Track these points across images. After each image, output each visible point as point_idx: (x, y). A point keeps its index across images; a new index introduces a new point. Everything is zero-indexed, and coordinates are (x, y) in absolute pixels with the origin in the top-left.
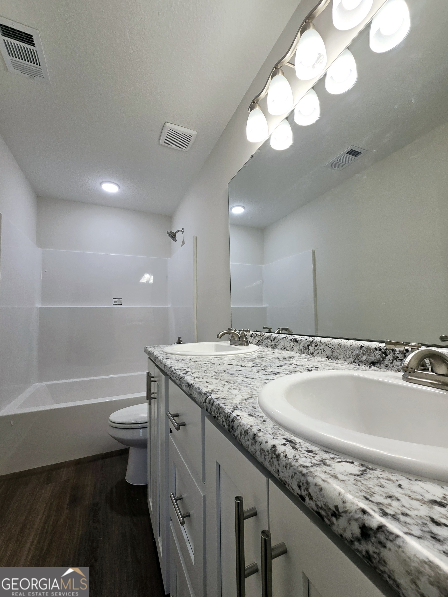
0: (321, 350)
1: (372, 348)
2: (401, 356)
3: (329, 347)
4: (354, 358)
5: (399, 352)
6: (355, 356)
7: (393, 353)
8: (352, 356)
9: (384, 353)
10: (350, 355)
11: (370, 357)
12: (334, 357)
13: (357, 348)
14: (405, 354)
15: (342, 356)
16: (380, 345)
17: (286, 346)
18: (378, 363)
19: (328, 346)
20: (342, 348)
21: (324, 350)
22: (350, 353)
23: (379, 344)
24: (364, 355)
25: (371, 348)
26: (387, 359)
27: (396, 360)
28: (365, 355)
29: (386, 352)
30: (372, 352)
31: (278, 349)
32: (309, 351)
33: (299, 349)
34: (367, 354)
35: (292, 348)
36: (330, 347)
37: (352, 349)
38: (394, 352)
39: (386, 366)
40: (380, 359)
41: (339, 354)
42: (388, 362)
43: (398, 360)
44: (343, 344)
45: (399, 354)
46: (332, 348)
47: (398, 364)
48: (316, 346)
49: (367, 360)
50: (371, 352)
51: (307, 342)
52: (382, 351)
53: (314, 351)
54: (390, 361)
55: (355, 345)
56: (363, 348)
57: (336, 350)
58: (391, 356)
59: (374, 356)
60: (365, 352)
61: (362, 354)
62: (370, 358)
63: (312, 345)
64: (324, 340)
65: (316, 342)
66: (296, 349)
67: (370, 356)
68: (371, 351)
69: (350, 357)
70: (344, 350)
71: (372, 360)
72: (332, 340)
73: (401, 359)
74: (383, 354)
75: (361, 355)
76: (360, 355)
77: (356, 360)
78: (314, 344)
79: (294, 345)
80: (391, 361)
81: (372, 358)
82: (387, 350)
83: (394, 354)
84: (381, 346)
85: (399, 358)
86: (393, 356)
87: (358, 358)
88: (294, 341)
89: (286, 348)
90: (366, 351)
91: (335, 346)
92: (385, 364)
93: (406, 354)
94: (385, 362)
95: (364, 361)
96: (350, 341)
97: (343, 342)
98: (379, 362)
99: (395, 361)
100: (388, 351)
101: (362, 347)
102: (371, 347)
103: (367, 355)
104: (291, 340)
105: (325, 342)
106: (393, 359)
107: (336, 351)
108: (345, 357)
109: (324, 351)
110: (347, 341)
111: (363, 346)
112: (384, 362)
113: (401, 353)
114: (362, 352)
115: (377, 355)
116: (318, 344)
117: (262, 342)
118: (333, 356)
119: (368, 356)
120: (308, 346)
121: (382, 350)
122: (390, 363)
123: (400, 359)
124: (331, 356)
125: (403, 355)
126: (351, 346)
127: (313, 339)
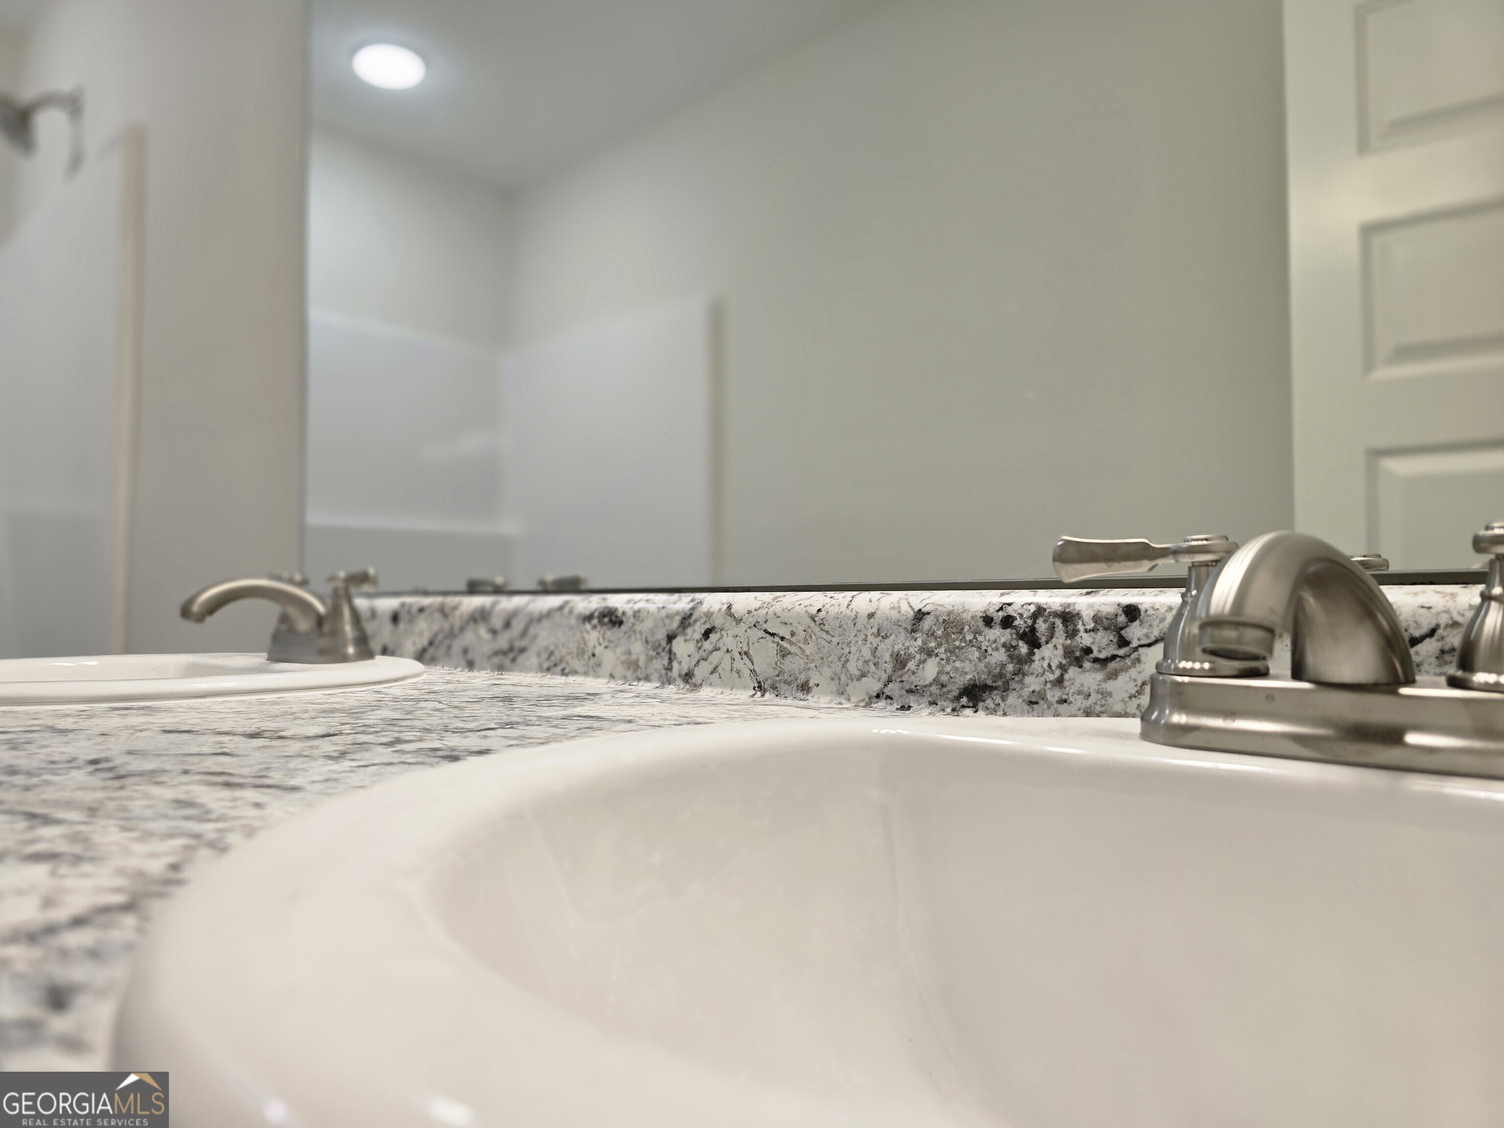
0: (728, 651)
1: (967, 617)
2: (1105, 642)
3: (766, 631)
4: (885, 677)
5: (1091, 626)
6: (889, 667)
7: (1067, 632)
8: (873, 668)
9: (1022, 636)
10: (866, 662)
11: (958, 664)
12: (789, 679)
13: (897, 623)
14: (1123, 632)
15: (827, 672)
16: (1006, 599)
17: (564, 651)
18: (996, 688)
19: (765, 626)
20: (827, 632)
21: (745, 649)
22: (867, 653)
23: (1002, 595)
24: (930, 653)
25: (964, 615)
26: (1034, 665)
27: (1081, 667)
28: (937, 655)
29: (1033, 630)
30: (969, 637)
31: (525, 670)
32: (675, 664)
33: (624, 658)
34: (942, 650)
35: (594, 655)
36: (773, 635)
37: (875, 630)
38: (1071, 627)
39: (1033, 700)
40: (1003, 666)
41: (812, 665)
42: (1042, 679)
43: (1087, 665)
44: (834, 611)
45: (1092, 633)
46: (782, 639)
47: (1086, 685)
48: (707, 634)
49: (944, 678)
50: (963, 639)
51: (667, 621)
52: (1015, 627)
53: (694, 662)
54: (1053, 672)
55: (888, 612)
56: (927, 623)
57: (802, 645)
58: (1055, 647)
59: (977, 654)
60: (936, 638)
61: (922, 650)
62: (956, 669)
63: (689, 631)
64: (743, 602)
65: (709, 615)
66: (609, 659)
67: (957, 657)
68: (961, 631)
69: (863, 675)
70: (835, 640)
71: (968, 677)
72: (785, 596)
73: (1102, 656)
74: (1021, 643)
75: (914, 657)
76: (910, 657)
77: (891, 685)
78: (698, 624)
79: (601, 639)
80: (1058, 673)
81: (967, 667)
82: (1040, 621)
83: (1072, 634)
84: (1010, 604)
85: (1096, 654)
86: (1065, 648)
87: (901, 672)
88: (606, 620)
89: (561, 661)
90: (939, 633)
91: (795, 623)
92: (1026, 692)
93: (1128, 629)
94: (1028, 680)
95: (930, 685)
96: (865, 596)
97: (833, 602)
98: (999, 683)
99: (1078, 669)
100: (1045, 621)
101: (920, 615)
102: (963, 612)
103: (943, 656)
104: (589, 618)
105: (749, 612)
106: (1064, 662)
107: (798, 652)
108: (844, 678)
109: (746, 653)
110: (853, 597)
111: (928, 613)
112: (1021, 682)
113: (1106, 629)
114: (919, 642)
115: (989, 649)
116: (718, 623)
117: (447, 642)
118: (786, 676)
119: (948, 660)
120: (670, 638)
121: (1016, 623)
122: (1049, 685)
123: (1096, 660)
124: (778, 676)
125: (1111, 638)
126: (871, 616)
127: (693, 600)
